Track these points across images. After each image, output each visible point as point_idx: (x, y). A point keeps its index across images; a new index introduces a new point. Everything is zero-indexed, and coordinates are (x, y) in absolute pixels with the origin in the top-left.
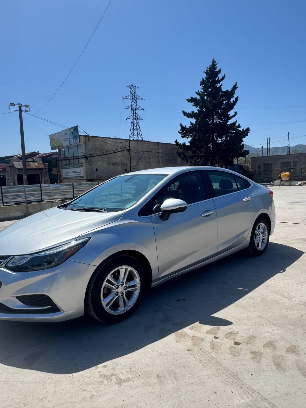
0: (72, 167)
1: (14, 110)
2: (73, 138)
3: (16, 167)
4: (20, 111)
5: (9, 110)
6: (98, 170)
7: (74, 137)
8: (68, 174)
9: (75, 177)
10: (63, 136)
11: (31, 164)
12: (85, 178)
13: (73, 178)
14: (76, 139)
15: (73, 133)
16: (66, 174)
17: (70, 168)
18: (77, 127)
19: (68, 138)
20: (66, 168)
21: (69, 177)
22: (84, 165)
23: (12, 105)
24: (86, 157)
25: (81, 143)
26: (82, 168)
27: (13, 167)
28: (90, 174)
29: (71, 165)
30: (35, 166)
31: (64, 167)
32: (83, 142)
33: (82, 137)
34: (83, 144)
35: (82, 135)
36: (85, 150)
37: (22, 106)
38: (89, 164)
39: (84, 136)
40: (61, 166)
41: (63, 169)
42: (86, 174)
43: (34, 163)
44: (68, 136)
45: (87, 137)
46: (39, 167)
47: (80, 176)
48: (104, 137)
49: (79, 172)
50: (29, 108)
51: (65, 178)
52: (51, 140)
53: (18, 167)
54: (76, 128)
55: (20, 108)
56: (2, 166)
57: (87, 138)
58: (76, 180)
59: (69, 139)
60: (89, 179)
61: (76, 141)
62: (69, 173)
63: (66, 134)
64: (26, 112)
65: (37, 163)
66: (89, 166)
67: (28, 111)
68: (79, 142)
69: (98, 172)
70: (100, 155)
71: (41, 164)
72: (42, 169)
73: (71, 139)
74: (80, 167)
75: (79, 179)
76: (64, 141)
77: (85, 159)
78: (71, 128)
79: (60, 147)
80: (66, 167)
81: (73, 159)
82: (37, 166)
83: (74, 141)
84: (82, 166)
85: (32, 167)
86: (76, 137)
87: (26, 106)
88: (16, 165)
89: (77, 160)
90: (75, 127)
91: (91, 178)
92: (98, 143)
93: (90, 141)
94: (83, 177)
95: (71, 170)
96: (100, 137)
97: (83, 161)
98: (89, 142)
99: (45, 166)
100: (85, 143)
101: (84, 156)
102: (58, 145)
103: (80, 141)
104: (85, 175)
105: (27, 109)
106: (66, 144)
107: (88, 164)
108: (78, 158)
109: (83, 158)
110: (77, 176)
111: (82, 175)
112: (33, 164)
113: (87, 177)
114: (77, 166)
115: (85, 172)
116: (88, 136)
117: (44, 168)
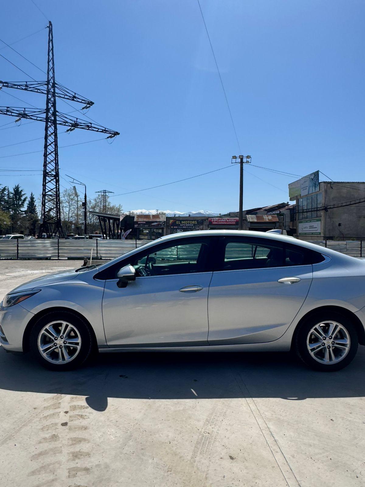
0: (309, 220)
1: (236, 163)
2: (313, 186)
3: (248, 221)
4: (242, 163)
5: (232, 163)
6: (341, 225)
7: (314, 184)
8: (304, 230)
9: (311, 234)
10: (302, 184)
11: (264, 218)
12: (322, 235)
13: (309, 234)
14: (315, 187)
15: (312, 179)
16: (302, 229)
17: (306, 222)
18: (318, 172)
19: (307, 186)
20: (303, 222)
21: (305, 233)
22: (322, 218)
23: (235, 157)
24: (326, 209)
25: (321, 191)
26: (320, 222)
27: (246, 220)
28: (329, 230)
29: (309, 218)
30: (268, 219)
31: (301, 220)
32: (323, 190)
33: (322, 184)
34: (323, 193)
35: (322, 182)
36: (325, 200)
37: (244, 157)
38: (330, 218)
39: (324, 182)
40: (298, 220)
41: (300, 223)
42: (324, 230)
43: (268, 216)
44: (307, 184)
45: (328, 183)
46: (272, 220)
47: (317, 232)
48: (353, 182)
49: (316, 228)
50: (250, 158)
51: (301, 234)
52: (290, 189)
53: (251, 220)
54: (316, 174)
55: (242, 159)
56: (235, 219)
57: (329, 185)
58: (313, 238)
59: (308, 188)
60: (328, 236)
61: (315, 190)
62: (305, 228)
63: (305, 182)
64: (247, 163)
65: (271, 216)
66: (329, 220)
67: (250, 162)
68: (318, 190)
69: (342, 227)
70: (342, 206)
71: (276, 217)
72: (276, 223)
73: (310, 187)
74: (318, 221)
75: (316, 235)
76: (303, 190)
77: (324, 211)
78: (311, 174)
79: (299, 197)
80: (303, 220)
81: (310, 211)
82: (270, 220)
83: (314, 189)
84: (320, 220)
85: (264, 221)
86: (315, 184)
87: (248, 157)
88: (249, 218)
89: (316, 212)
90: (316, 172)
91: (331, 235)
92: (345, 190)
93: (332, 188)
94: (320, 233)
95: (308, 225)
96: (348, 182)
97: (322, 213)
98: (331, 190)
99: (279, 219)
100: (326, 191)
101: (323, 208)
102: (296, 195)
103: (321, 189)
104: (322, 231)
105: (248, 160)
106: (304, 193)
107: (327, 217)
108: (317, 210)
109: (322, 210)
110: (314, 232)
111: (319, 231)
112: (267, 218)
113: (324, 234)
114: (314, 220)
115: (323, 228)
116: (330, 183)
117: (278, 222)
